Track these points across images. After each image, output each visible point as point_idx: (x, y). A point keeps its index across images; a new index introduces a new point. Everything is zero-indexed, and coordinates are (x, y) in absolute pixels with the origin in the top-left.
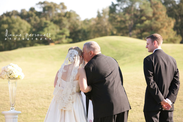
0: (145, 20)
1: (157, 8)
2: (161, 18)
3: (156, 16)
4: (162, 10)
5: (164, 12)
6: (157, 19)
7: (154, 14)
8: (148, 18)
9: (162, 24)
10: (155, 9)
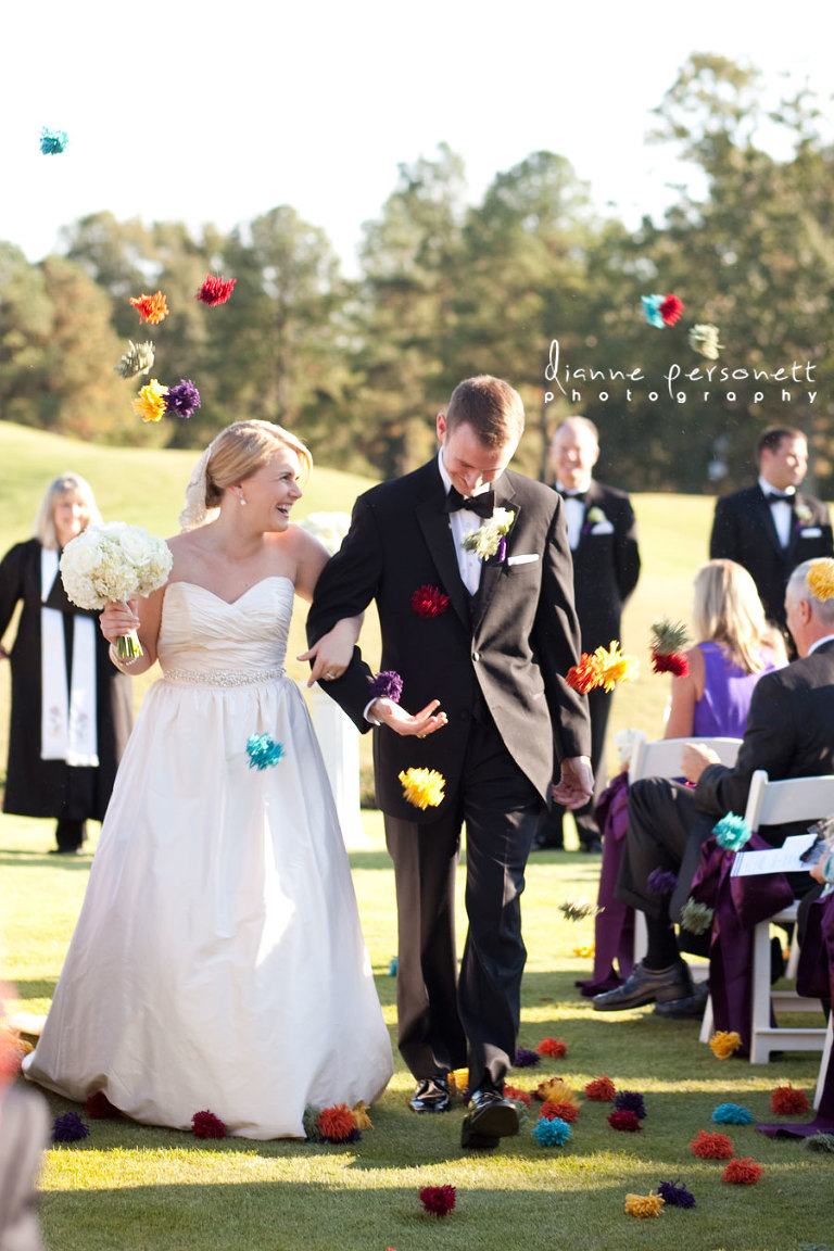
0: (20, 349)
1: (72, 299)
2: (87, 343)
3: (68, 332)
4: (91, 310)
5: (101, 317)
6: (68, 344)
7: (59, 322)
8: (33, 339)
9: (91, 368)
10: (62, 302)
